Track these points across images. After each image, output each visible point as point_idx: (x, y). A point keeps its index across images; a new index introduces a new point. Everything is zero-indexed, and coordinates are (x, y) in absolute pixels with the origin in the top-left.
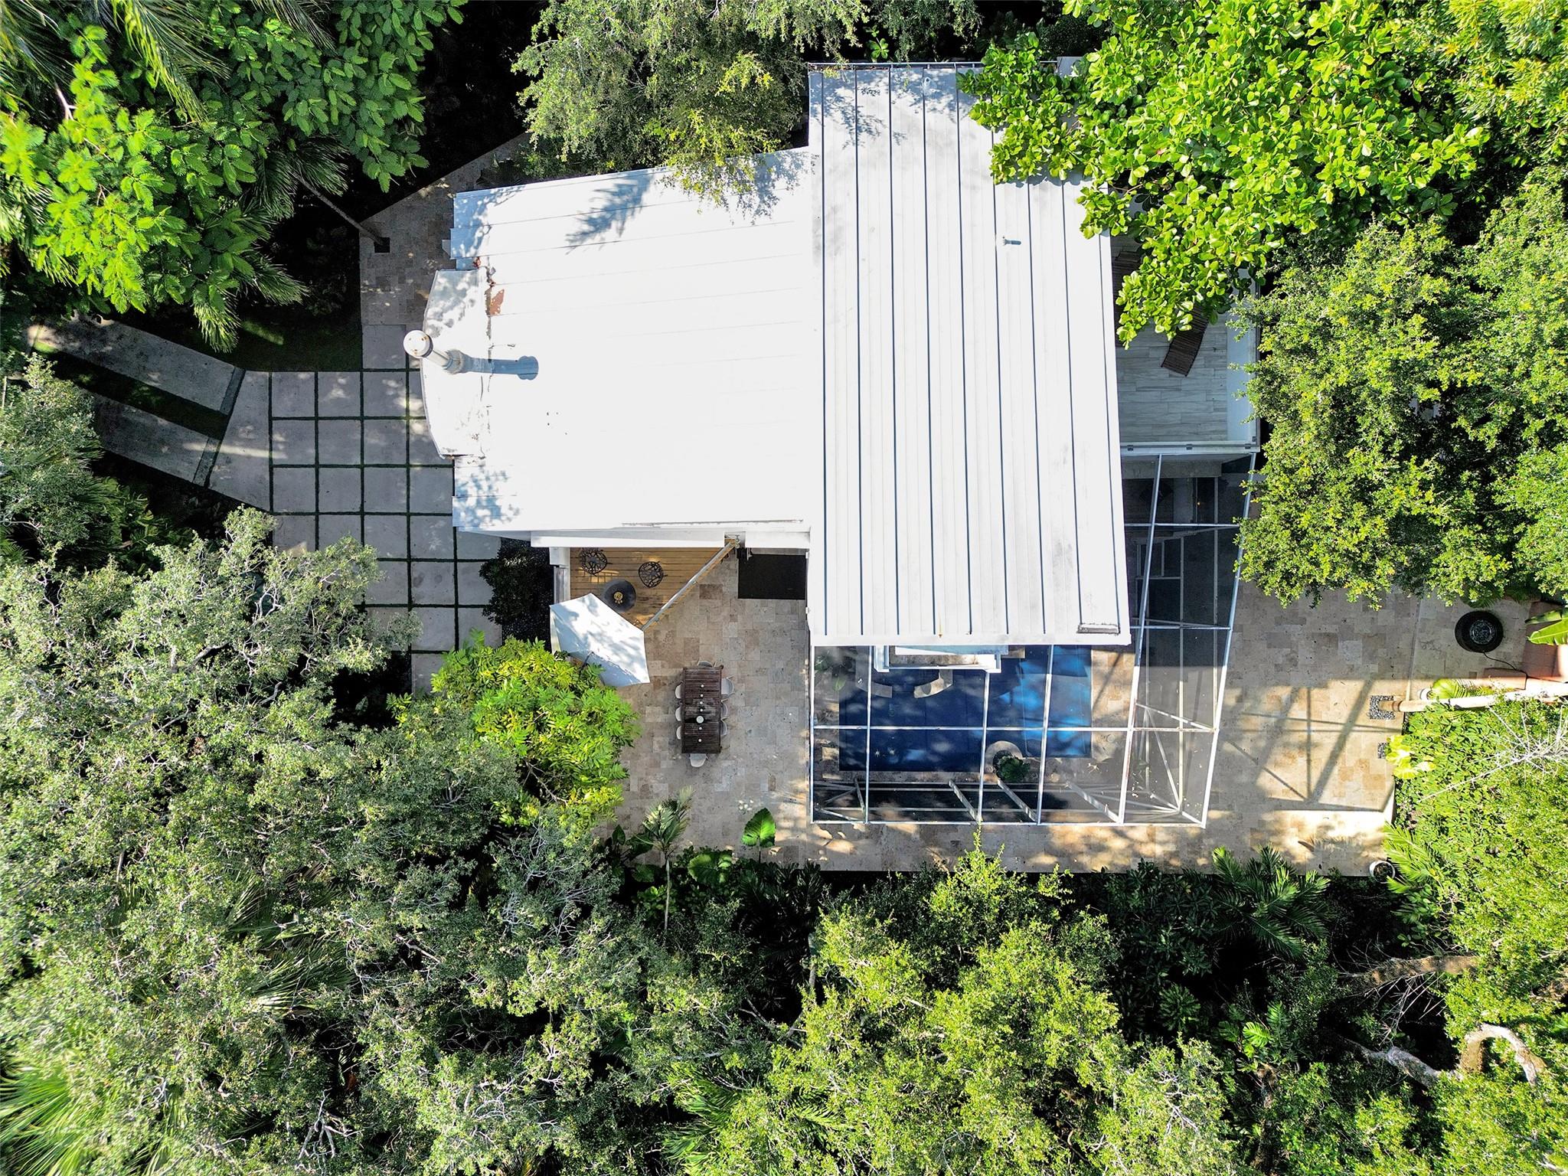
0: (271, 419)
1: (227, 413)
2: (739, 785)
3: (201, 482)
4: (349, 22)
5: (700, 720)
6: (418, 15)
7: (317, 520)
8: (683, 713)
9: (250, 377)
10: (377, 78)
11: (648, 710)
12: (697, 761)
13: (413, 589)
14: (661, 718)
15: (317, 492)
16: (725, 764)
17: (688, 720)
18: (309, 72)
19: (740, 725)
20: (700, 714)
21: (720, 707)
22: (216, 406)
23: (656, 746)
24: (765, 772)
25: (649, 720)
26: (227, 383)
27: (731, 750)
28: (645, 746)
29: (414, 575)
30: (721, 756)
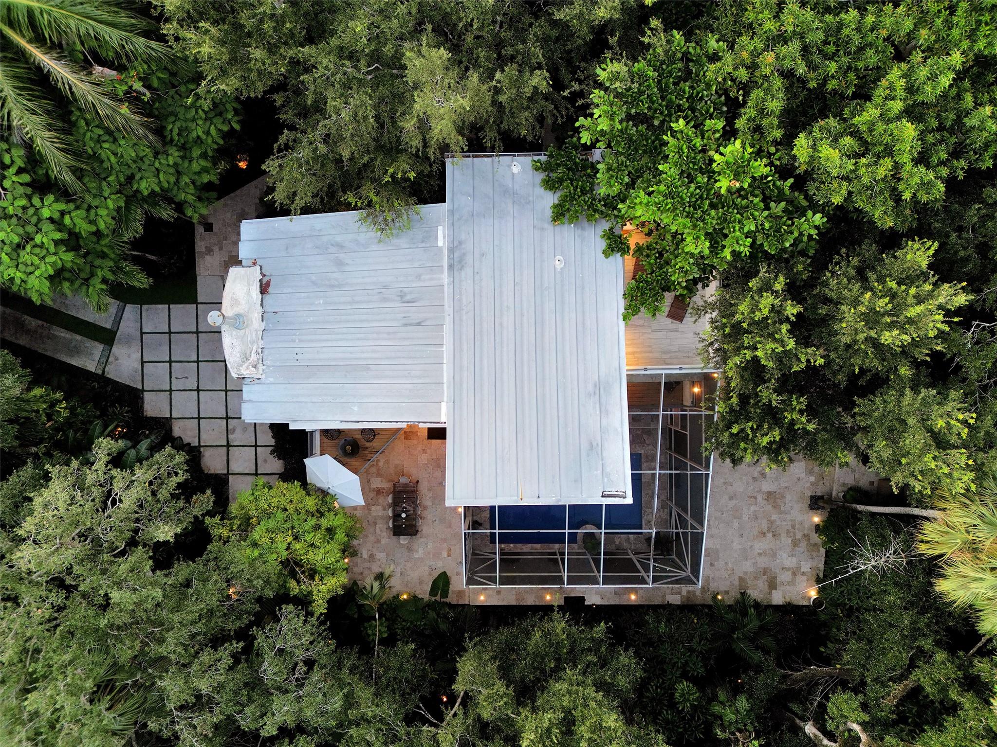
0: (142, 333)
1: (115, 329)
2: (429, 553)
3: (100, 372)
4: (171, 131)
5: (404, 515)
6: (212, 127)
7: (171, 395)
8: (394, 511)
9: (129, 307)
10: (190, 161)
11: (373, 508)
12: (404, 540)
13: (230, 436)
14: (381, 513)
15: (171, 377)
16: (422, 540)
17: (396, 516)
18: (147, 162)
19: (429, 517)
20: (404, 512)
21: (415, 506)
22: (108, 326)
23: (378, 530)
24: (445, 545)
25: (374, 514)
26: (115, 311)
27: (424, 532)
28: (371, 530)
29: (230, 427)
30: (418, 536)
